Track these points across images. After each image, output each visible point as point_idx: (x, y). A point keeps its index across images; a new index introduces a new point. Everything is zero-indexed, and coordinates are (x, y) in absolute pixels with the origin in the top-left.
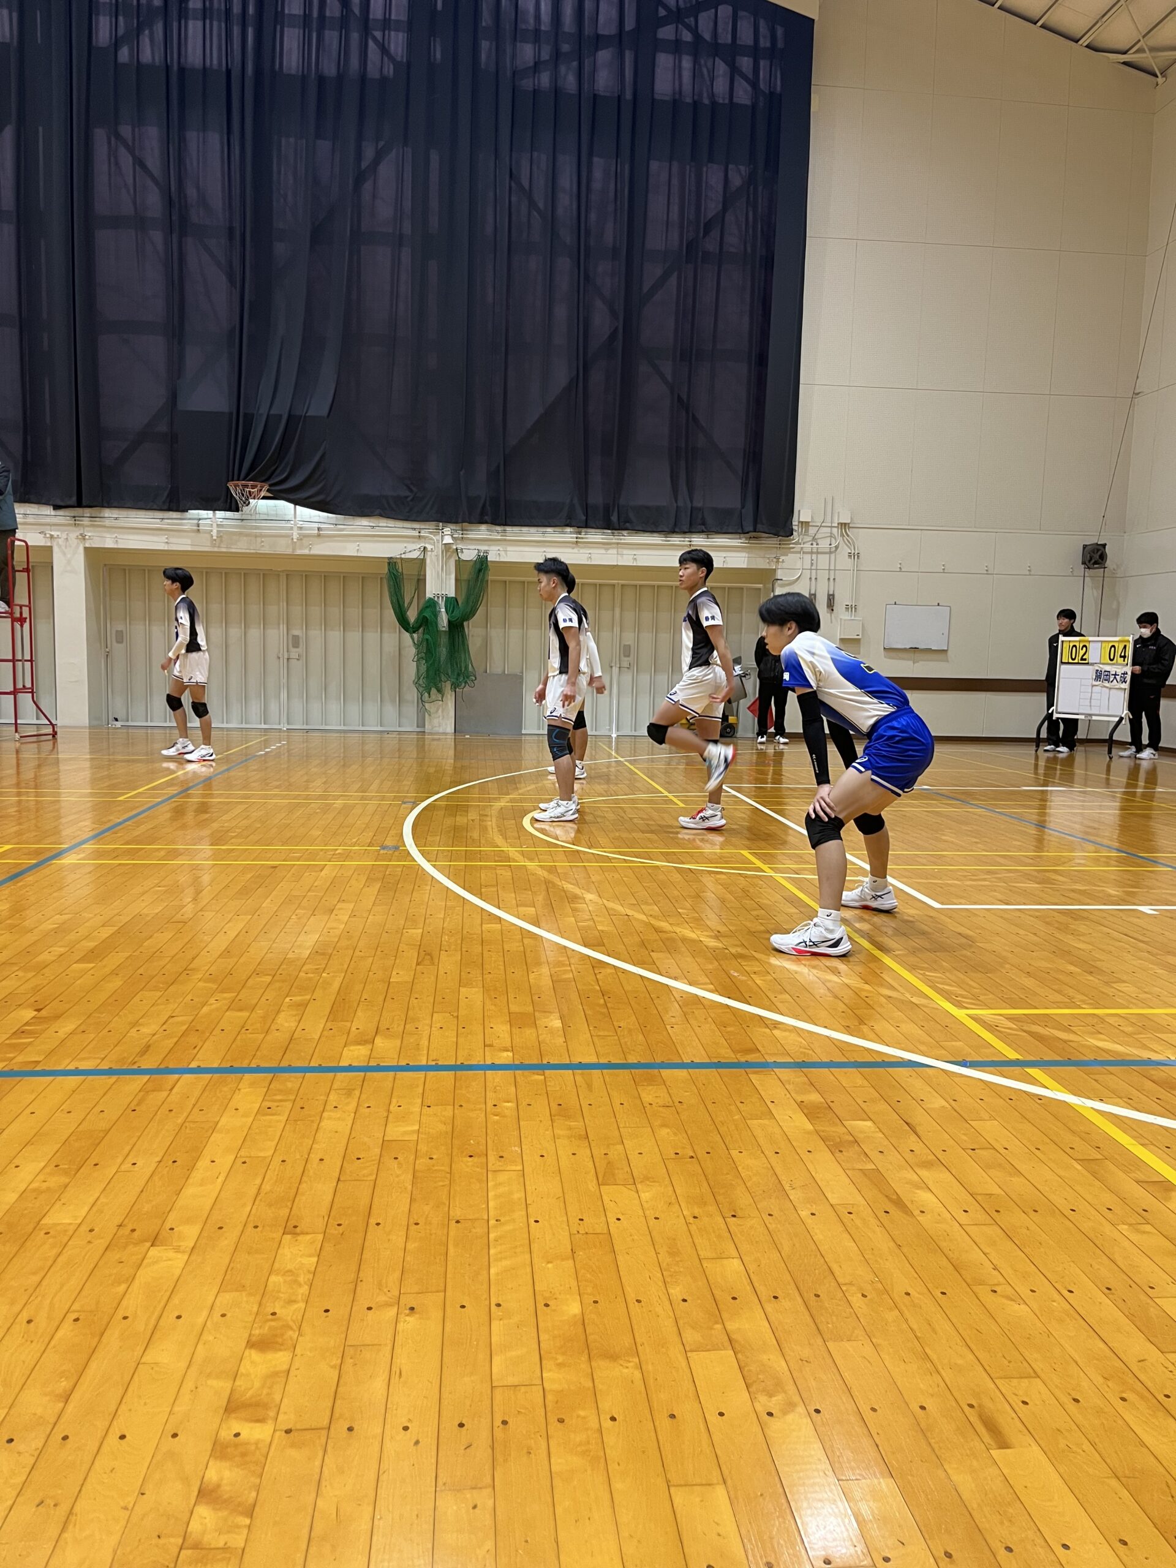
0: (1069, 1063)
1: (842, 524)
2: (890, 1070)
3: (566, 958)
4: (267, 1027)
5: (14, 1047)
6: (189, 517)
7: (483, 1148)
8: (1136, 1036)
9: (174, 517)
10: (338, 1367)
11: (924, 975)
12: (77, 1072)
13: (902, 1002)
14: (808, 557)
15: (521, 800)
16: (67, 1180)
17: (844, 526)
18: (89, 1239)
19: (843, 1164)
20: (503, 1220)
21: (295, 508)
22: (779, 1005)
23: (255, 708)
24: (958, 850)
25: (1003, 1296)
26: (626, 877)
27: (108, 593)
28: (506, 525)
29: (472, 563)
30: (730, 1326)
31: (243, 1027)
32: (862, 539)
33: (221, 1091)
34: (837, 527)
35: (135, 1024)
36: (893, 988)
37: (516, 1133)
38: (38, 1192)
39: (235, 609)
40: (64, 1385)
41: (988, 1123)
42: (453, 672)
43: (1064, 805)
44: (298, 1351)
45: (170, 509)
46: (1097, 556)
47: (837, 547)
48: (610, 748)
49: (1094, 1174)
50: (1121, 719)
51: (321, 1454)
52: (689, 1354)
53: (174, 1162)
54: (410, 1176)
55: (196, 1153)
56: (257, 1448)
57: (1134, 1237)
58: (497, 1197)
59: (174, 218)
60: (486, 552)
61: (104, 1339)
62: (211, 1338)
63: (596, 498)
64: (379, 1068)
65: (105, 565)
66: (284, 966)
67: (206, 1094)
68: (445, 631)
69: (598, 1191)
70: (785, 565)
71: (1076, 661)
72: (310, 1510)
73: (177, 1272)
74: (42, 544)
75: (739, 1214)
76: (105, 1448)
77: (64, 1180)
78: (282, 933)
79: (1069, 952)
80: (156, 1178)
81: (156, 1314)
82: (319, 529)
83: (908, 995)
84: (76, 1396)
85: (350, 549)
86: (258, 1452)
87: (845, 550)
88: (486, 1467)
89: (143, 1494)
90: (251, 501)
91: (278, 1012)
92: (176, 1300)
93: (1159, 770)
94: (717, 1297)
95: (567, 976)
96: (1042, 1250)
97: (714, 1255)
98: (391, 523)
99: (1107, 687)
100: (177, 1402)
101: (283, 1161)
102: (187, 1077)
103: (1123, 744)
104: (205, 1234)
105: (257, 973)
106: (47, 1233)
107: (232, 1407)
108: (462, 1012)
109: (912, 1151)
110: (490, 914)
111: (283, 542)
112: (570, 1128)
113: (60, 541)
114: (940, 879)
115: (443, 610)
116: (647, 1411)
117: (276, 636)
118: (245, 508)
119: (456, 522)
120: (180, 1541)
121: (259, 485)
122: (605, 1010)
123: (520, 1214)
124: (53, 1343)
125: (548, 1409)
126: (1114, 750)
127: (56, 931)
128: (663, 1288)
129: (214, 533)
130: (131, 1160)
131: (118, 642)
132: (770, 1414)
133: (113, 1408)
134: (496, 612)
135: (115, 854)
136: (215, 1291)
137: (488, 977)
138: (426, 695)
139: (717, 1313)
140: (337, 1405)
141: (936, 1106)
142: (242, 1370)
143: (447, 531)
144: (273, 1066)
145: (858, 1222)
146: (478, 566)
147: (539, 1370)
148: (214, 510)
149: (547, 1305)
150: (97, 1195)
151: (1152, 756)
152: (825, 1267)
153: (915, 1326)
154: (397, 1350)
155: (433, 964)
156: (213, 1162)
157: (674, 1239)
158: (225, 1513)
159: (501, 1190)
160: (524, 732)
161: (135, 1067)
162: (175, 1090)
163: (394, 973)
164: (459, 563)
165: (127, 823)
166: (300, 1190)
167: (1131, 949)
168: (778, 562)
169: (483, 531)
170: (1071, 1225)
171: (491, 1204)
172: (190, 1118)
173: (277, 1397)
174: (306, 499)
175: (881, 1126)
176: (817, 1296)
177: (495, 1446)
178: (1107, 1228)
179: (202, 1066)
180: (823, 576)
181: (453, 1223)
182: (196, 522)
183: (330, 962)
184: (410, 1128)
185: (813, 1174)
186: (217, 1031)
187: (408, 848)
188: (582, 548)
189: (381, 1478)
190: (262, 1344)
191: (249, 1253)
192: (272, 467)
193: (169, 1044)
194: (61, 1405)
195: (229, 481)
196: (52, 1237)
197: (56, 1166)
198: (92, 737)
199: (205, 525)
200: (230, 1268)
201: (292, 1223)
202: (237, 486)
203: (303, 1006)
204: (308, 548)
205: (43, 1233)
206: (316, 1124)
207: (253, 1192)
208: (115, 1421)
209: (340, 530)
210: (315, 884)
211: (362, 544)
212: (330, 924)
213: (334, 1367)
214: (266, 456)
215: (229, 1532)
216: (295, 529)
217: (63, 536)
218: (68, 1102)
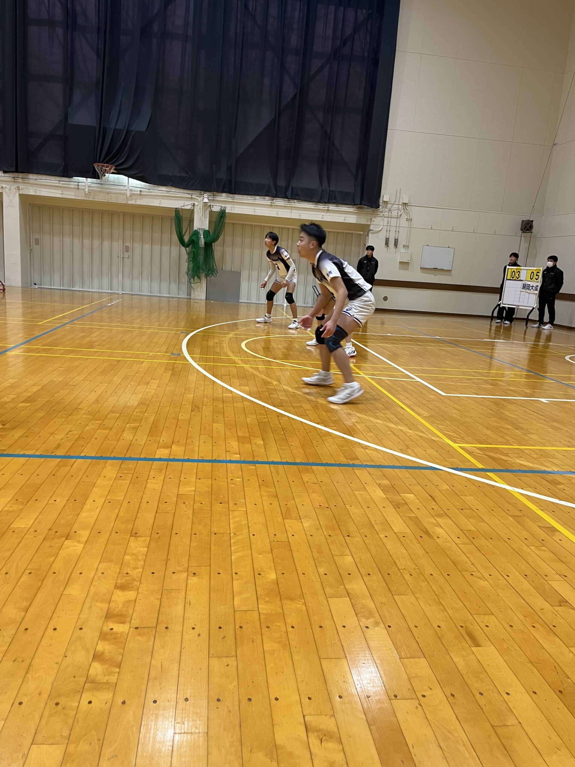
0: (507, 471)
1: (404, 203)
2: (422, 470)
3: (264, 412)
4: (118, 438)
6: (73, 180)
7: (226, 499)
8: (538, 459)
9: (66, 180)
10: (160, 599)
11: (437, 426)
12: (24, 456)
13: (427, 439)
14: (386, 219)
15: (240, 335)
16: (23, 507)
17: (405, 204)
18: (34, 535)
19: (400, 514)
20: (237, 533)
21: (128, 179)
22: (368, 438)
23: (106, 281)
24: (454, 368)
25: (475, 577)
26: (293, 374)
27: (31, 219)
28: (235, 193)
29: (217, 213)
30: (348, 587)
31: (106, 437)
32: (414, 211)
33: (96, 468)
34: (402, 205)
35: (52, 434)
36: (423, 432)
37: (243, 493)
38: (8, 512)
39: (96, 231)
40: (25, 604)
41: (469, 497)
42: (206, 268)
43: (504, 349)
44: (140, 591)
45: (64, 176)
46: (528, 226)
47: (401, 215)
48: (283, 311)
49: (519, 523)
50: (533, 308)
51: (153, 639)
52: (328, 599)
53: (75, 500)
54: (191, 511)
55: (86, 497)
56: (122, 636)
57: (537, 552)
58: (234, 523)
59: (69, 21)
60: (225, 208)
61: (45, 582)
62: (97, 584)
63: (282, 183)
64: (174, 460)
65: (30, 204)
66: (125, 409)
67: (89, 468)
68: (203, 247)
69: (283, 522)
70: (375, 223)
71: (514, 279)
72: (148, 666)
73: (79, 552)
75: (351, 535)
76: (47, 634)
77: (21, 507)
78: (124, 393)
79: (507, 419)
80: (67, 508)
81: (69, 572)
82: (140, 191)
83: (430, 436)
84: (31, 609)
85: (156, 203)
86: (122, 637)
87: (405, 217)
88: (233, 647)
89: (66, 656)
90: (106, 174)
91: (124, 431)
92: (79, 565)
93: (553, 334)
94: (341, 573)
95: (264, 420)
96: (494, 556)
97: (339, 554)
98: (177, 190)
99: (528, 293)
100: (81, 613)
101: (129, 502)
102: (79, 461)
103: (534, 321)
104: (92, 535)
105: (112, 412)
106: (14, 532)
107: (109, 616)
108: (215, 435)
109: (433, 509)
110: (227, 389)
111: (122, 197)
112: (268, 492)
113: (7, 190)
114: (445, 382)
115: (202, 236)
116: (309, 624)
117: (117, 245)
118: (103, 177)
119: (210, 191)
120: (85, 679)
121: (110, 166)
122: (284, 437)
123: (245, 531)
124: (19, 584)
125: (262, 621)
126: (529, 324)
127: (10, 387)
128: (315, 568)
129: (87, 190)
130: (54, 498)
131: (36, 244)
132: (367, 627)
133: (50, 615)
134: (228, 239)
135: (38, 351)
136: (99, 561)
137: (226, 419)
138: (192, 279)
139: (341, 580)
140: (159, 617)
141: (444, 488)
142: (113, 599)
143: (206, 195)
144: (122, 456)
145: (408, 541)
146: (221, 215)
147: (257, 603)
148: (87, 178)
149: (259, 574)
150: (37, 515)
151: (550, 328)
152: (392, 561)
153: (435, 590)
154: (188, 592)
155: (199, 411)
156: (94, 501)
157: (320, 546)
158: (107, 666)
159: (236, 519)
160: (240, 301)
161: (53, 454)
162: (74, 466)
163: (180, 415)
164: (211, 212)
165: (44, 336)
166: (138, 516)
167: (536, 419)
168: (371, 221)
169: (223, 197)
170: (508, 545)
171: (232, 526)
172: (82, 480)
173: (131, 612)
174: (135, 174)
175: (418, 497)
176: (389, 574)
177: (237, 637)
178: (525, 548)
179: (87, 455)
180: (393, 229)
181: (213, 535)
182: (77, 183)
183: (148, 408)
184: (191, 489)
185: (386, 518)
186: (93, 439)
187: (185, 355)
188: (274, 208)
189: (182, 651)
190: (122, 587)
191: (114, 545)
192: (117, 156)
193: (70, 444)
194: (24, 613)
195: (94, 163)
196: (16, 534)
197: (17, 500)
198: (23, 292)
199: (82, 186)
200: (105, 552)
201: (134, 531)
202: (98, 166)
203: (136, 429)
204: (134, 201)
205: (11, 531)
206: (144, 485)
207: (114, 516)
208: (51, 622)
209: (151, 192)
210: (139, 370)
211: (162, 200)
212: (147, 390)
213: (158, 599)
214: (113, 150)
215: (109, 675)
216: (128, 190)
217: (8, 187)
218: (21, 470)
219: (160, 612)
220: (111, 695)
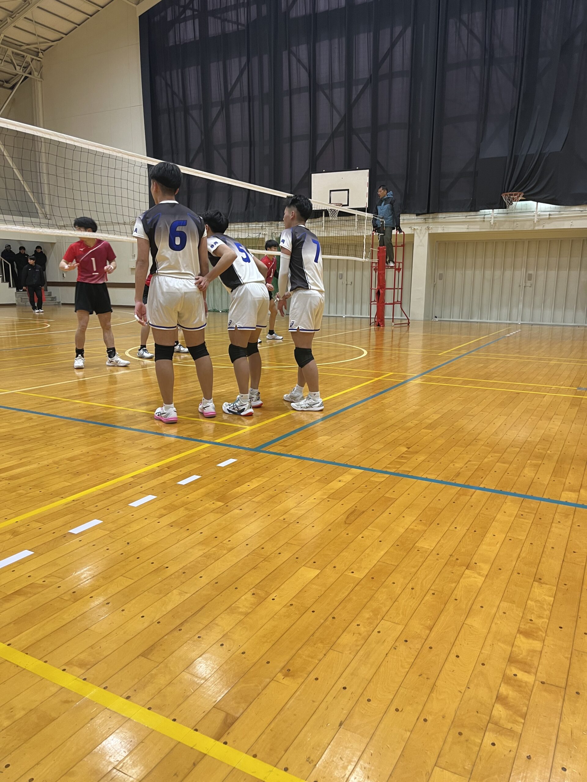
4: (519, 474)
5: (399, 463)
6: (480, 214)
9: (473, 214)
10: (569, 659)
12: (426, 479)
16: (426, 529)
18: (437, 558)
21: (537, 204)
23: (505, 311)
27: (437, 255)
31: (506, 472)
33: (496, 502)
35: (452, 461)
38: (413, 530)
40: (429, 623)
44: (546, 643)
45: (471, 211)
51: (561, 700)
53: (475, 531)
55: (486, 529)
56: (526, 685)
59: (486, 57)
61: (447, 606)
62: (499, 622)
64: (583, 506)
65: (437, 241)
66: (526, 444)
67: (489, 501)
72: (557, 728)
73: (480, 585)
74: (410, 233)
76: (450, 659)
78: (524, 427)
80: (466, 537)
81: (471, 602)
82: (550, 215)
84: (435, 629)
85: (567, 225)
86: (527, 687)
89: (468, 688)
90: (513, 203)
91: (524, 467)
92: (480, 598)
100: (484, 648)
101: (531, 544)
102: (478, 491)
104: (492, 570)
105: (512, 446)
106: (418, 550)
107: (512, 660)
111: (528, 223)
113: (418, 231)
117: (520, 274)
118: (511, 206)
120: (488, 718)
121: (519, 193)
124: (423, 602)
127: (414, 413)
129: (492, 222)
130: (454, 525)
131: (440, 279)
133: (452, 640)
135: (438, 380)
136: (500, 599)
140: (569, 678)
142: (516, 643)
144: (523, 494)
148: (493, 209)
150: (439, 538)
156: (494, 536)
158: (511, 712)
161: (453, 482)
162: (473, 497)
165: (444, 366)
166: (542, 561)
172: (481, 512)
173: (536, 663)
174: (543, 199)
179: (486, 487)
182: (483, 216)
183: (552, 445)
186: (493, 472)
190: (527, 634)
191: (516, 586)
192: (527, 182)
193: (470, 474)
194: (428, 632)
195: (502, 193)
196: (421, 553)
197: (421, 521)
198: (425, 325)
199: (488, 218)
200: (506, 591)
201: (538, 577)
202: (506, 195)
203: (538, 466)
204: (542, 226)
205: (416, 550)
206: (548, 529)
207: (515, 555)
208: (454, 647)
209: (562, 214)
210: (541, 404)
211: (574, 222)
212: (549, 426)
213: (567, 658)
214: (523, 177)
215: (513, 723)
216: (536, 216)
217: (419, 228)
218: (424, 492)
219: (570, 674)
220: (515, 745)
